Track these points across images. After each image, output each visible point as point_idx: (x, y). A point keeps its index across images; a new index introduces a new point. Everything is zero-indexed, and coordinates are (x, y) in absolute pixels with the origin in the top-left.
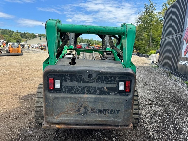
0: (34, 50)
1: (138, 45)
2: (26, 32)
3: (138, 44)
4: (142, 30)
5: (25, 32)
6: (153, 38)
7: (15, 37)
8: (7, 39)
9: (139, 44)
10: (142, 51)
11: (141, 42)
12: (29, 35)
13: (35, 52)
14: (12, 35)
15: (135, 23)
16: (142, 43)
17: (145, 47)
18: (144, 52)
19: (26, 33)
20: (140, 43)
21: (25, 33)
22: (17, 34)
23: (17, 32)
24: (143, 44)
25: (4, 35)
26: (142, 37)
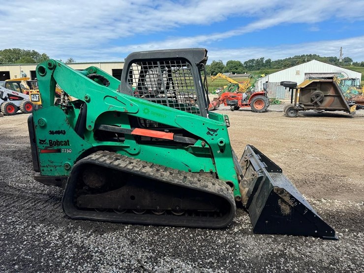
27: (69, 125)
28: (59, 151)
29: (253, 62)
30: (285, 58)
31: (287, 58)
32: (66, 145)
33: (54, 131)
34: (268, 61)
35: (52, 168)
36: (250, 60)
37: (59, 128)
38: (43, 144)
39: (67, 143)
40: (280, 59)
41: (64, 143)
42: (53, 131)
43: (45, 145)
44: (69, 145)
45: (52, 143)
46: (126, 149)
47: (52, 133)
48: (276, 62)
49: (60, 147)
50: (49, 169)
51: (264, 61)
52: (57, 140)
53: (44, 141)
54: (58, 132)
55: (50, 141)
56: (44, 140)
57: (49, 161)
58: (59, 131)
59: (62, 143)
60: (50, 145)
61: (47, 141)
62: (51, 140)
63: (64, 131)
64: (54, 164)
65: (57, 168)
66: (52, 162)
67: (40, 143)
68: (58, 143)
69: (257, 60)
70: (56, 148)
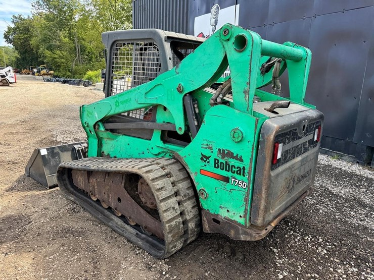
1: (53, 60)
3: (51, 57)
4: (55, 26)
6: (80, 46)
9: (55, 58)
10: (64, 73)
11: (58, 52)
15: (33, 8)
16: (61, 55)
17: (69, 63)
18: (69, 74)
20: (56, 56)
24: (63, 58)
26: (58, 43)
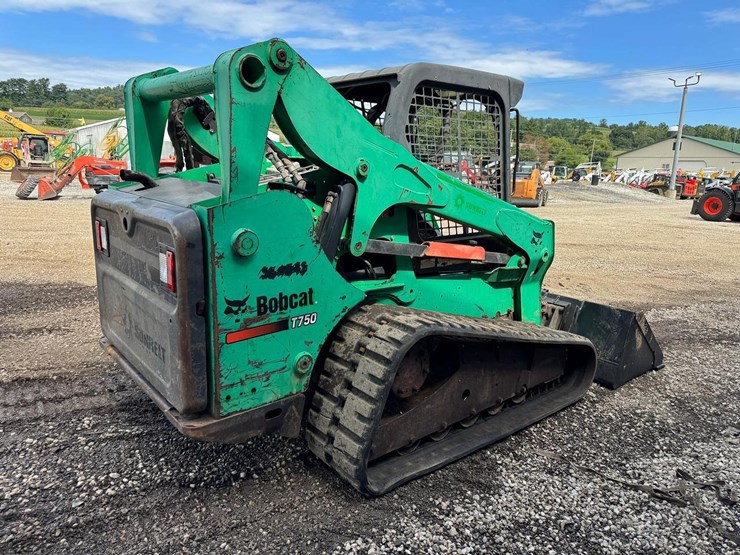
0: (612, 192)
2: (636, 122)
5: (631, 124)
7: (587, 145)
8: (560, 152)
12: (645, 133)
13: (612, 198)
14: (580, 138)
19: (637, 127)
21: (630, 127)
22: (598, 133)
23: (603, 125)
25: (554, 138)
27: (319, 246)
28: (283, 325)
29: (21, 86)
30: (97, 87)
31: (102, 87)
32: (306, 304)
33: (277, 266)
34: (61, 90)
35: (258, 384)
36: (13, 80)
37: (292, 256)
38: (236, 313)
39: (307, 298)
40: (86, 87)
41: (298, 300)
42: (272, 269)
43: (242, 317)
44: (311, 303)
45: (263, 307)
46: (396, 294)
47: (269, 273)
48: (77, 92)
49: (289, 312)
50: (247, 389)
51: (50, 87)
52: (281, 294)
53: (243, 303)
54: (287, 270)
55: (259, 299)
56: (241, 299)
57: (250, 362)
58: (289, 266)
59: (294, 301)
60: (260, 313)
61: (252, 303)
62: (264, 298)
63: (304, 264)
64: (265, 368)
65: (273, 377)
66: (259, 365)
67: (228, 311)
68: (283, 302)
69: (33, 82)
70: (274, 318)
